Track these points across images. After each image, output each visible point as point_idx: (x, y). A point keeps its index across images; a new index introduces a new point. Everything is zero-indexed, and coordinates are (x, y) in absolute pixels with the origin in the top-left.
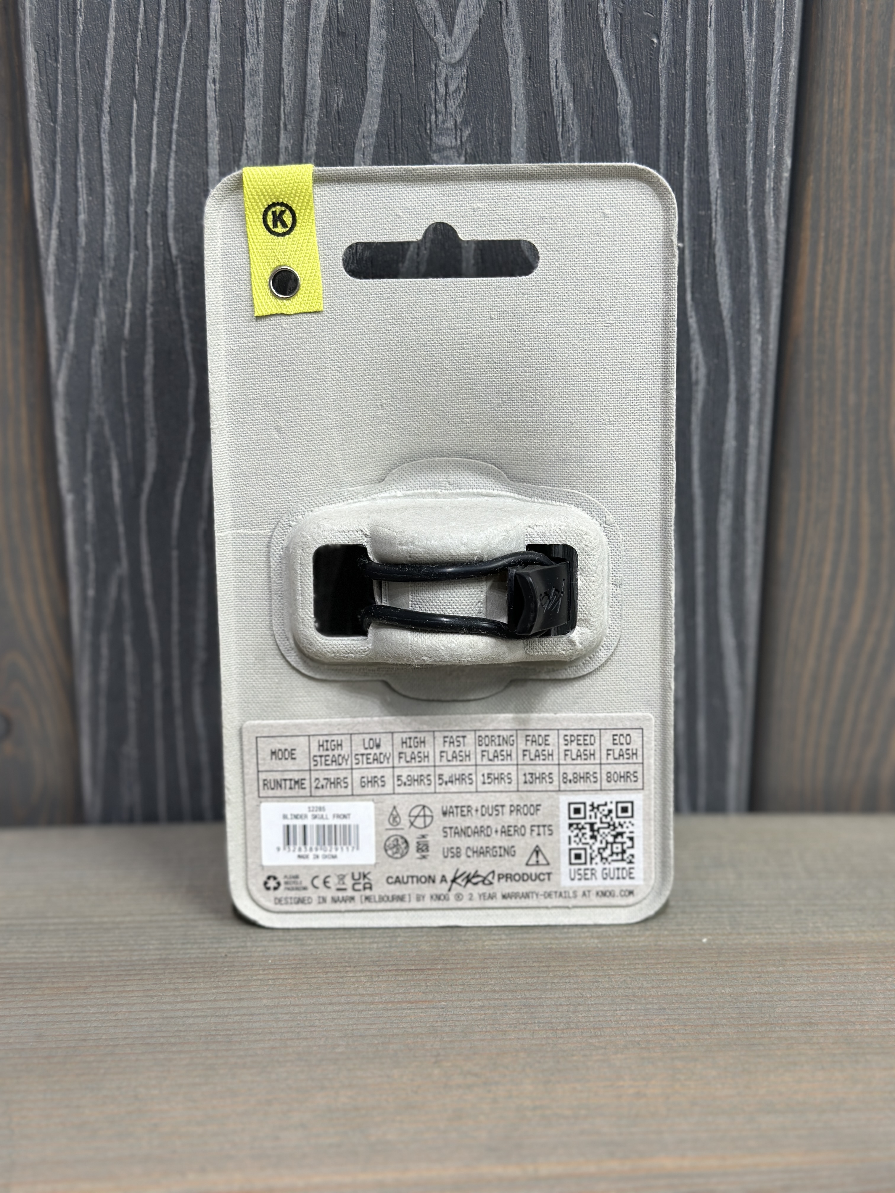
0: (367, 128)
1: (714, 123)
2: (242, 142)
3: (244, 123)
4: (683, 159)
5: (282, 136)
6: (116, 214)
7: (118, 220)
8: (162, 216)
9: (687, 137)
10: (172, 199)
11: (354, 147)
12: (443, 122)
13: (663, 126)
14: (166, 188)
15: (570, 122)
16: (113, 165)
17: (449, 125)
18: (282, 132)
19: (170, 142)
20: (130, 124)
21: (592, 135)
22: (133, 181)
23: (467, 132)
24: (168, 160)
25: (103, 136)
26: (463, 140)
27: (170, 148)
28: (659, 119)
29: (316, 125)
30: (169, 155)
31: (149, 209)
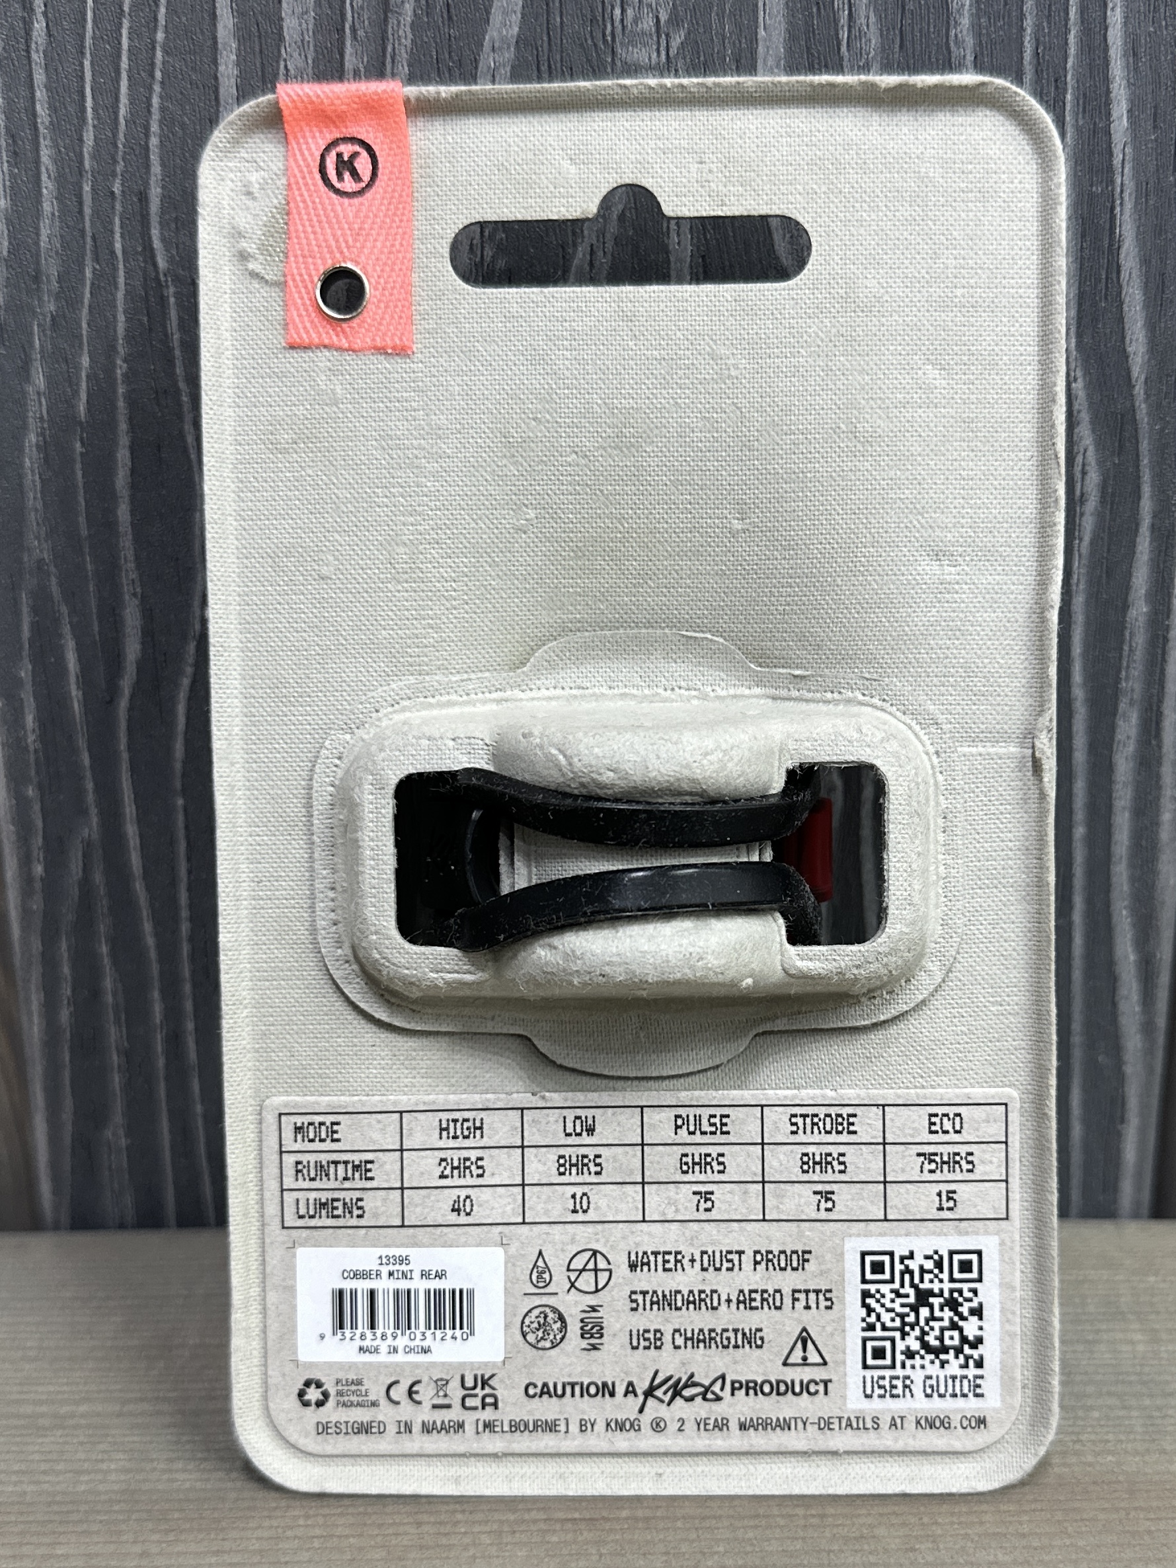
0: (500, 32)
1: (1119, 26)
2: (278, 62)
3: (281, 28)
4: (1065, 90)
5: (349, 50)
6: (60, 198)
7: (64, 211)
8: (140, 200)
9: (1072, 50)
10: (156, 169)
11: (476, 68)
12: (636, 21)
13: (1029, 31)
14: (147, 149)
15: (863, 21)
16: (53, 108)
17: (645, 26)
18: (348, 43)
19: (153, 65)
20: (82, 37)
21: (901, 47)
22: (89, 137)
23: (677, 41)
24: (149, 99)
25: (34, 56)
26: (671, 54)
27: (152, 76)
28: (1022, 17)
29: (408, 29)
30: (150, 89)
31: (117, 188)
